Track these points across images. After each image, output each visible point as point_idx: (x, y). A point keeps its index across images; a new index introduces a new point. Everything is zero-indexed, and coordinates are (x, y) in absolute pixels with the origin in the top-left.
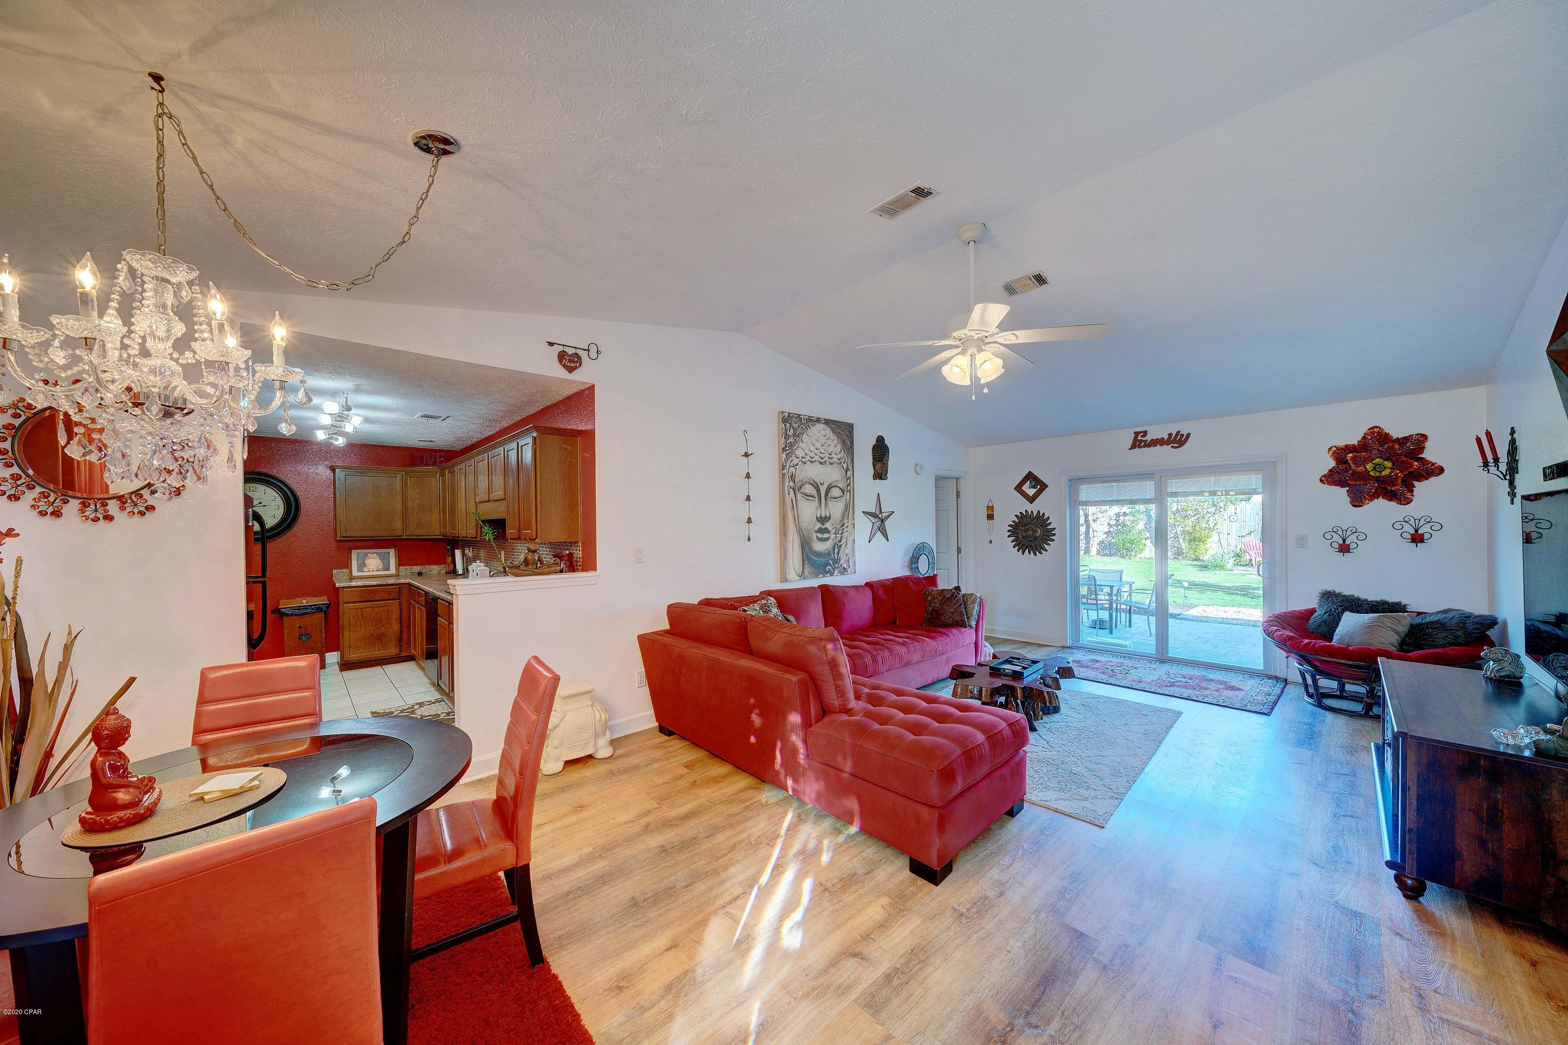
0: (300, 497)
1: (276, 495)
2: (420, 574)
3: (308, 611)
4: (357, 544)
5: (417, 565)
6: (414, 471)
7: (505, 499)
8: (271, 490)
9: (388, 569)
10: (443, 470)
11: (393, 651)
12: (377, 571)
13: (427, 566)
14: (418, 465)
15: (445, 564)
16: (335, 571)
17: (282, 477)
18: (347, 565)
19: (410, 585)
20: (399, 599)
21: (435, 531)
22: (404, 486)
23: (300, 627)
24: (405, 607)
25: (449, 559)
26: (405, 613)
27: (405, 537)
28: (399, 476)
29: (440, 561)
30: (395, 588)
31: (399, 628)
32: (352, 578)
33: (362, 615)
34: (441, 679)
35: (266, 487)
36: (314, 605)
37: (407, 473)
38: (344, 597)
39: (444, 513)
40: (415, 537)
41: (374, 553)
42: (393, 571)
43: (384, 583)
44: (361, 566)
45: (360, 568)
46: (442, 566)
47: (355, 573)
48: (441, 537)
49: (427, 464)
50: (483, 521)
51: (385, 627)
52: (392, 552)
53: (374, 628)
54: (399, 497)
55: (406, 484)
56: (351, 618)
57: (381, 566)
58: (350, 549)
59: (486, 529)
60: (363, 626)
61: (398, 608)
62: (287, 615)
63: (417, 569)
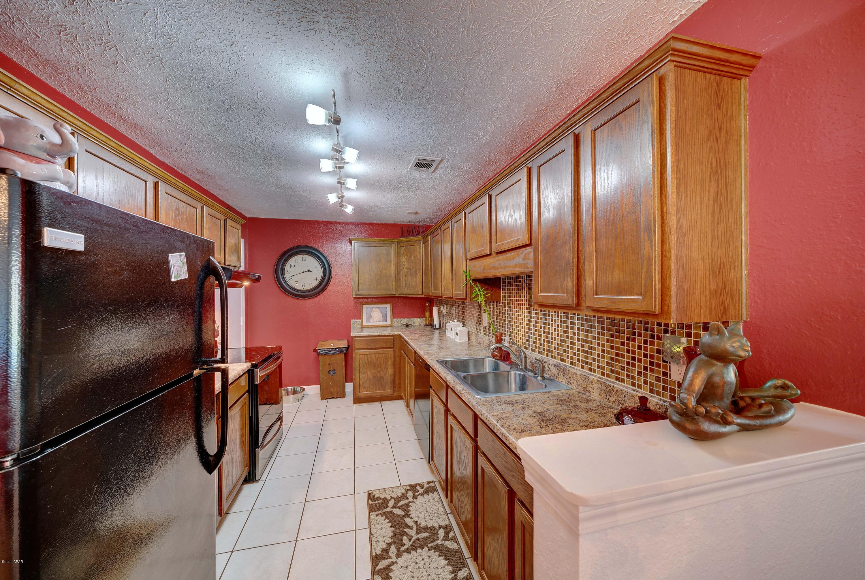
0: (332, 265)
1: (318, 263)
2: (407, 325)
3: (334, 352)
4: (366, 300)
5: (405, 318)
6: (403, 242)
7: (529, 245)
8: (314, 259)
9: (386, 320)
10: (425, 238)
11: (388, 391)
12: (379, 322)
13: (411, 319)
14: (406, 236)
15: (424, 317)
16: (352, 321)
17: (321, 250)
18: (359, 315)
19: (400, 336)
20: (393, 348)
21: (418, 291)
22: (397, 254)
23: (329, 364)
24: (397, 354)
25: (427, 314)
26: (397, 359)
27: (397, 296)
28: (393, 246)
29: (422, 315)
30: (390, 339)
31: (393, 371)
32: (363, 327)
33: (368, 359)
34: (433, 460)
35: (311, 257)
36: (338, 348)
37: (399, 243)
38: (356, 345)
39: (426, 274)
40: (404, 296)
41: (377, 308)
42: (389, 322)
43: (383, 334)
44: (370, 317)
45: (368, 321)
46: (422, 319)
47: (365, 323)
48: (423, 296)
49: (413, 235)
50: (474, 281)
51: (383, 371)
52: (388, 306)
53: (376, 371)
54: (393, 263)
55: (398, 253)
56: (361, 361)
57: (381, 318)
58: (362, 304)
59: (478, 289)
60: (368, 369)
61: (392, 356)
62: (322, 355)
63: (405, 321)
